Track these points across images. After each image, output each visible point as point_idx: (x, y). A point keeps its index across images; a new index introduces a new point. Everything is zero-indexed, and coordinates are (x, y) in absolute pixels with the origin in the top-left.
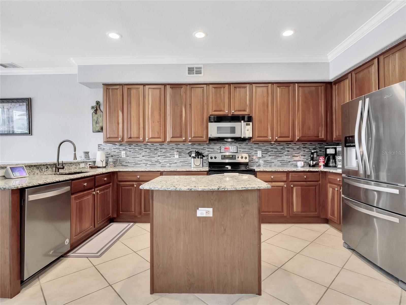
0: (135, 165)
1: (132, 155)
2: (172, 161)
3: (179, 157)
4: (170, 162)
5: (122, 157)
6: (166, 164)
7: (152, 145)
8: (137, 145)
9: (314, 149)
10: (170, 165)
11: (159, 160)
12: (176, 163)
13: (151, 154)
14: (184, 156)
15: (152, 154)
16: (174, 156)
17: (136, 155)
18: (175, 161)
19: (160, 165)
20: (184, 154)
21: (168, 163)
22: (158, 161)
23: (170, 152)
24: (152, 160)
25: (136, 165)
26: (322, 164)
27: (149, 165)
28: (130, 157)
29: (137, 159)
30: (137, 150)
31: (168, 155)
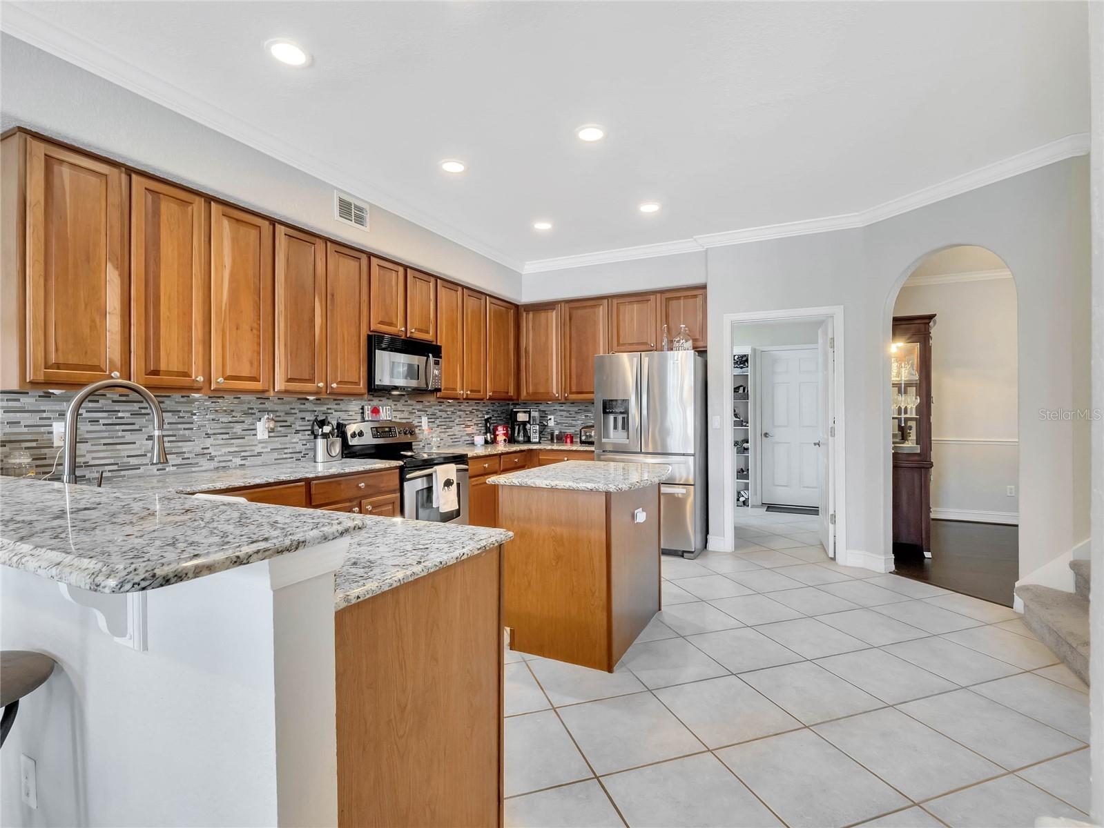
0: (115, 474)
1: (106, 434)
2: (247, 448)
3: (269, 437)
4: (243, 454)
5: (55, 445)
6: (231, 461)
7: (182, 400)
8: (124, 399)
9: (488, 413)
10: (243, 462)
11: (208, 448)
12: (259, 454)
13: (180, 429)
14: (280, 431)
15: (184, 429)
16: (253, 435)
17: (120, 434)
18: (258, 449)
19: (213, 465)
20: (281, 426)
21: (237, 457)
22: (206, 451)
23: (243, 422)
24: (184, 450)
25: (123, 473)
26: (501, 438)
27: (172, 468)
28: (92, 445)
29: (125, 450)
30: (128, 415)
31: (238, 429)
